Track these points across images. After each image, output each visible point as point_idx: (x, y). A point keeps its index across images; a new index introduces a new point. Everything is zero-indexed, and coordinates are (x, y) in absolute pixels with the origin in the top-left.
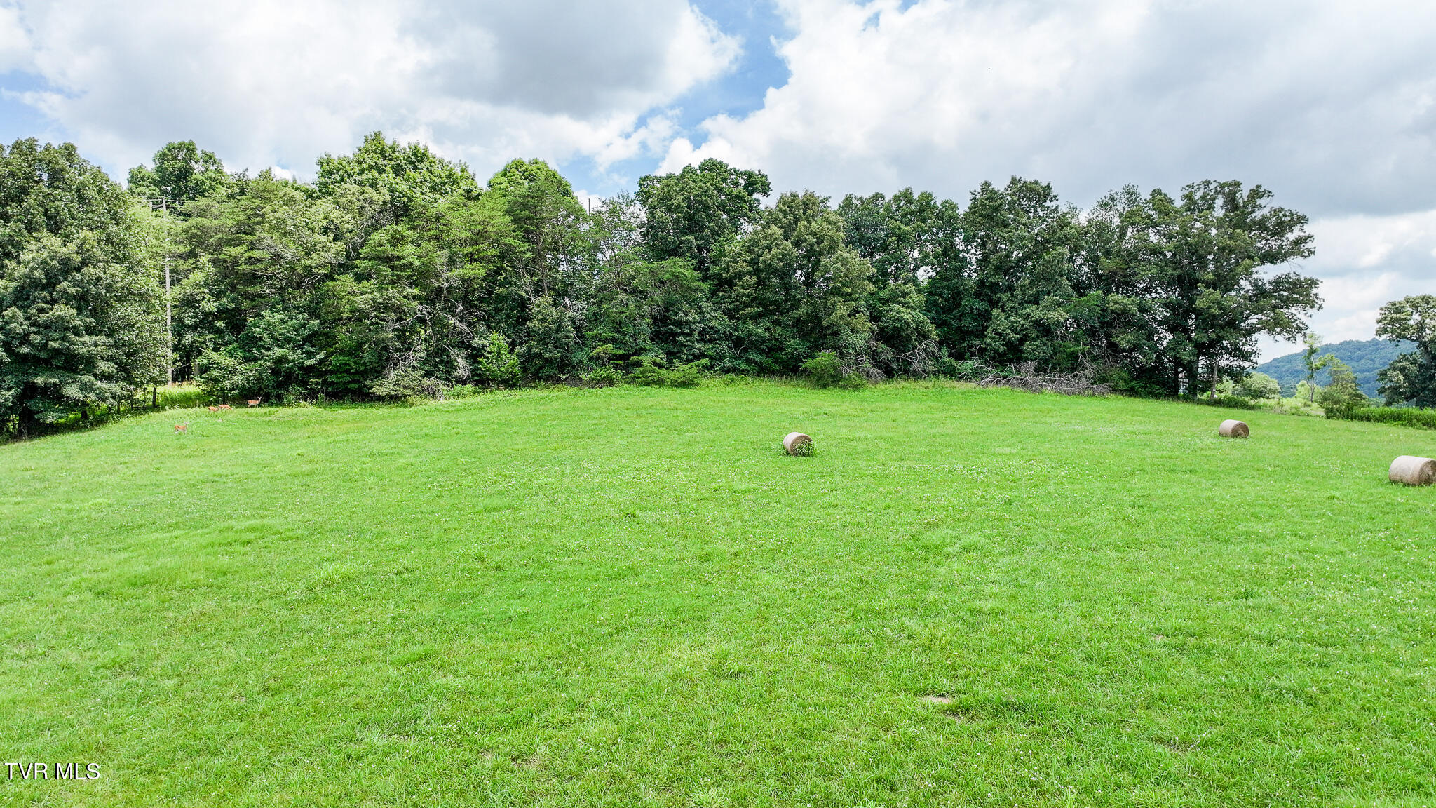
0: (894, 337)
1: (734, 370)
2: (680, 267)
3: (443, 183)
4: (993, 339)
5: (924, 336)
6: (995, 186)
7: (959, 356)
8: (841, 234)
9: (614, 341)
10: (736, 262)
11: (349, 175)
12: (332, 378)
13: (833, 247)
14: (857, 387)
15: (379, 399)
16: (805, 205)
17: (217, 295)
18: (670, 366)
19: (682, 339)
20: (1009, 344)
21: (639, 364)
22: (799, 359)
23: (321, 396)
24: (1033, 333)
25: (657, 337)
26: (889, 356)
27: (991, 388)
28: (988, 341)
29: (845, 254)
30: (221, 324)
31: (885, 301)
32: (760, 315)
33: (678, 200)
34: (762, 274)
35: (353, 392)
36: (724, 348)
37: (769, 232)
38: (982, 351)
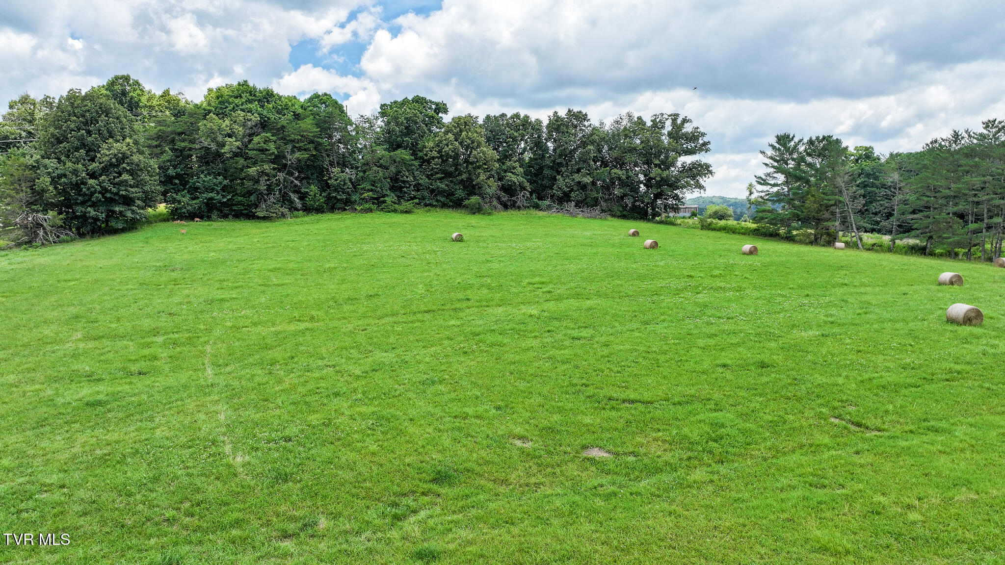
0: (509, 190)
1: (431, 205)
2: (403, 154)
3: (283, 109)
4: (556, 190)
5: (523, 188)
6: (559, 114)
7: (541, 198)
8: (483, 139)
9: (372, 190)
10: (431, 151)
11: (237, 106)
12: (235, 208)
13: (479, 145)
14: (489, 214)
15: (258, 218)
16: (465, 123)
17: (175, 167)
18: (399, 203)
19: (405, 189)
20: (564, 193)
21: (384, 202)
22: (462, 200)
23: (230, 217)
24: (575, 188)
25: (392, 189)
26: (506, 198)
27: (554, 214)
28: (554, 191)
29: (485, 149)
30: (177, 181)
31: (505, 171)
32: (443, 178)
33: (402, 119)
34: (444, 158)
35: (244, 215)
36: (426, 194)
37: (448, 136)
38: (552, 196)
